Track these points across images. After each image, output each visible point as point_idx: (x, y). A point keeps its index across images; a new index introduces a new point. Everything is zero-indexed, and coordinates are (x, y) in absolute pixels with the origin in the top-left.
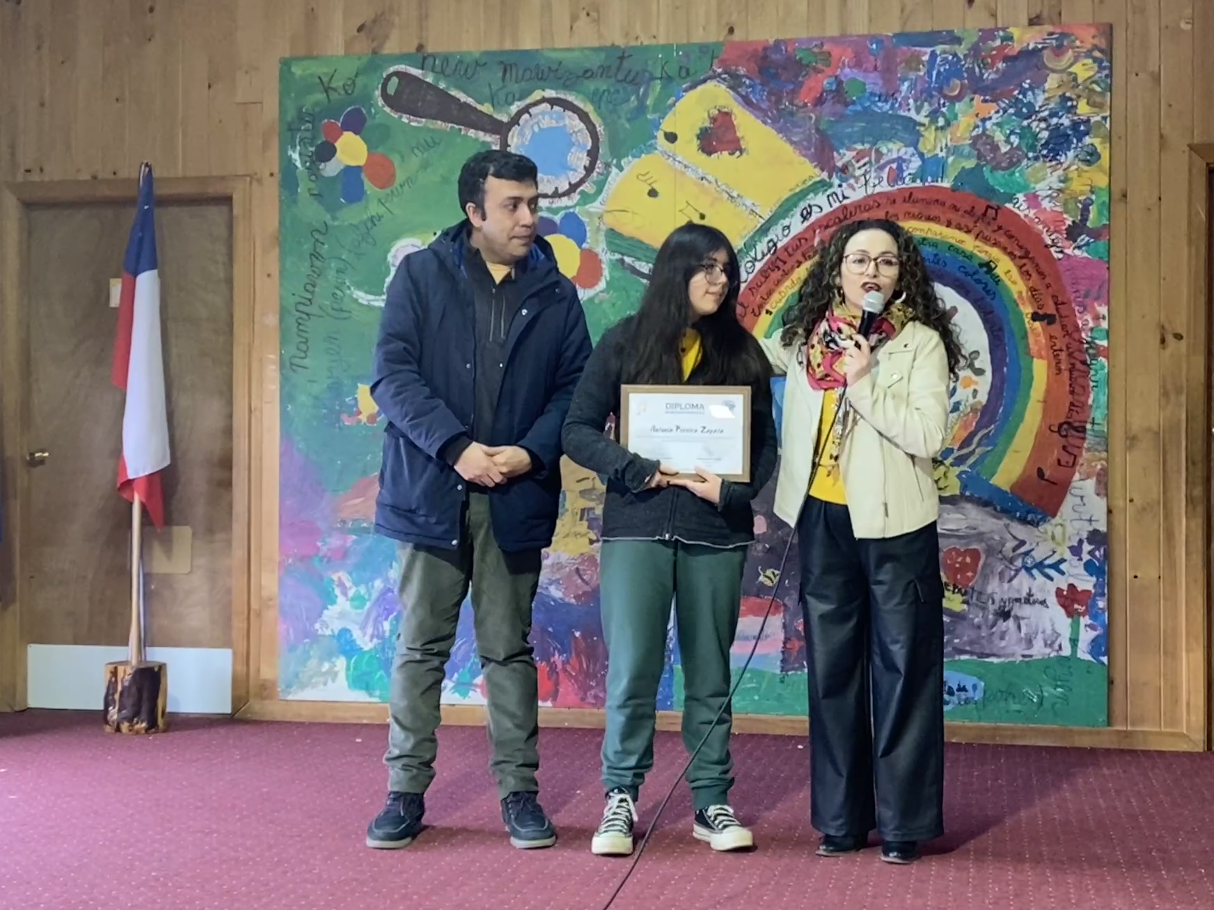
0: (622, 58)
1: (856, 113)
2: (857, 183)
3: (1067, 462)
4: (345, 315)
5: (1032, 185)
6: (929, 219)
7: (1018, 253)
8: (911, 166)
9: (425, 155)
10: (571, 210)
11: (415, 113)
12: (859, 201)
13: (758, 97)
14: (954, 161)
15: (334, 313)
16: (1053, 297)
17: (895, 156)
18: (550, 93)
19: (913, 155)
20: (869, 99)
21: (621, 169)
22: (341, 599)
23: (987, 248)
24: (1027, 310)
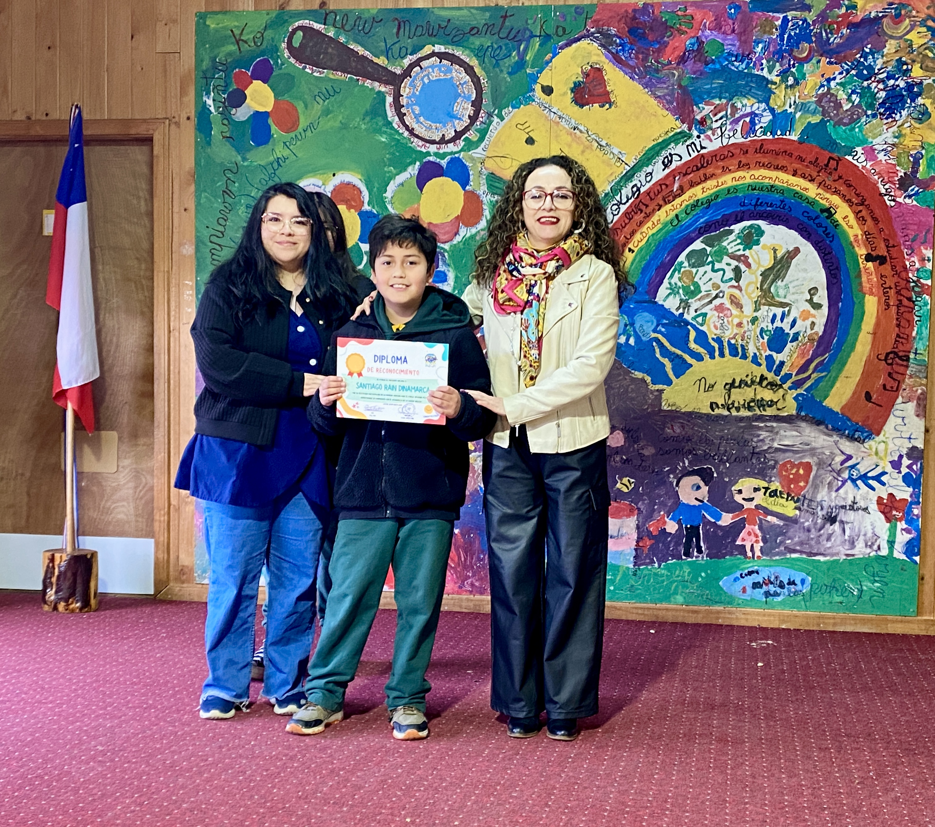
0: (505, 17)
1: (715, 71)
2: (714, 135)
3: (892, 387)
5: (870, 140)
6: (777, 168)
7: (855, 200)
9: (326, 103)
10: (457, 155)
11: (316, 64)
12: (714, 151)
13: (626, 55)
14: (800, 117)
16: (885, 240)
17: (749, 110)
18: (439, 48)
20: (727, 60)
21: (502, 119)
23: (828, 195)
24: (862, 251)
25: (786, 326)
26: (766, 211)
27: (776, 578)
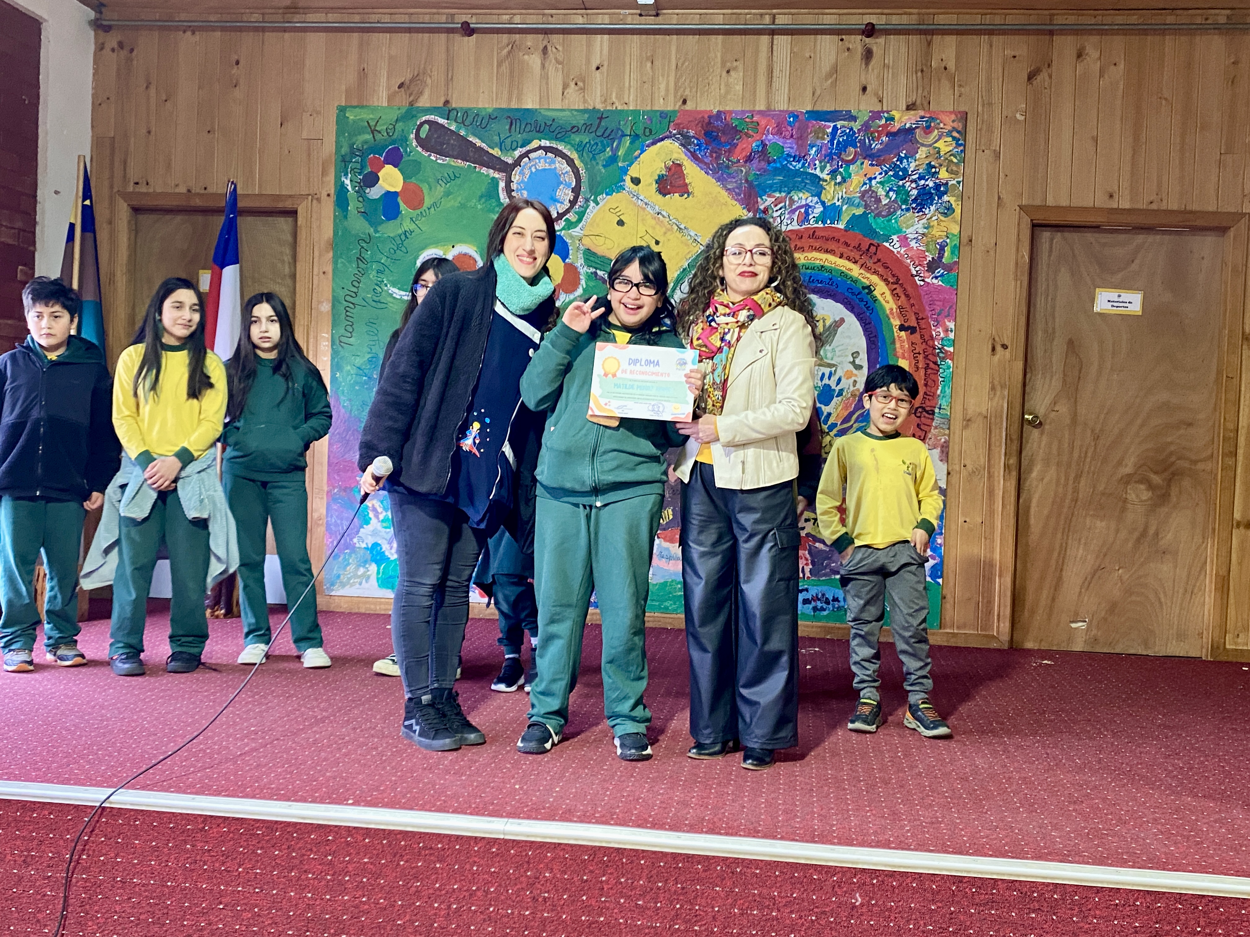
0: (601, 118)
1: (776, 169)
4: (383, 306)
5: (904, 230)
6: (827, 251)
7: (891, 280)
8: (815, 211)
9: (448, 185)
11: (441, 153)
13: (702, 153)
14: (846, 209)
15: (374, 304)
16: (915, 313)
17: (804, 203)
18: (545, 143)
19: (817, 203)
20: (786, 160)
21: (597, 204)
22: (374, 521)
23: (868, 275)
24: (896, 322)
25: (832, 383)
26: (816, 287)
27: (823, 595)
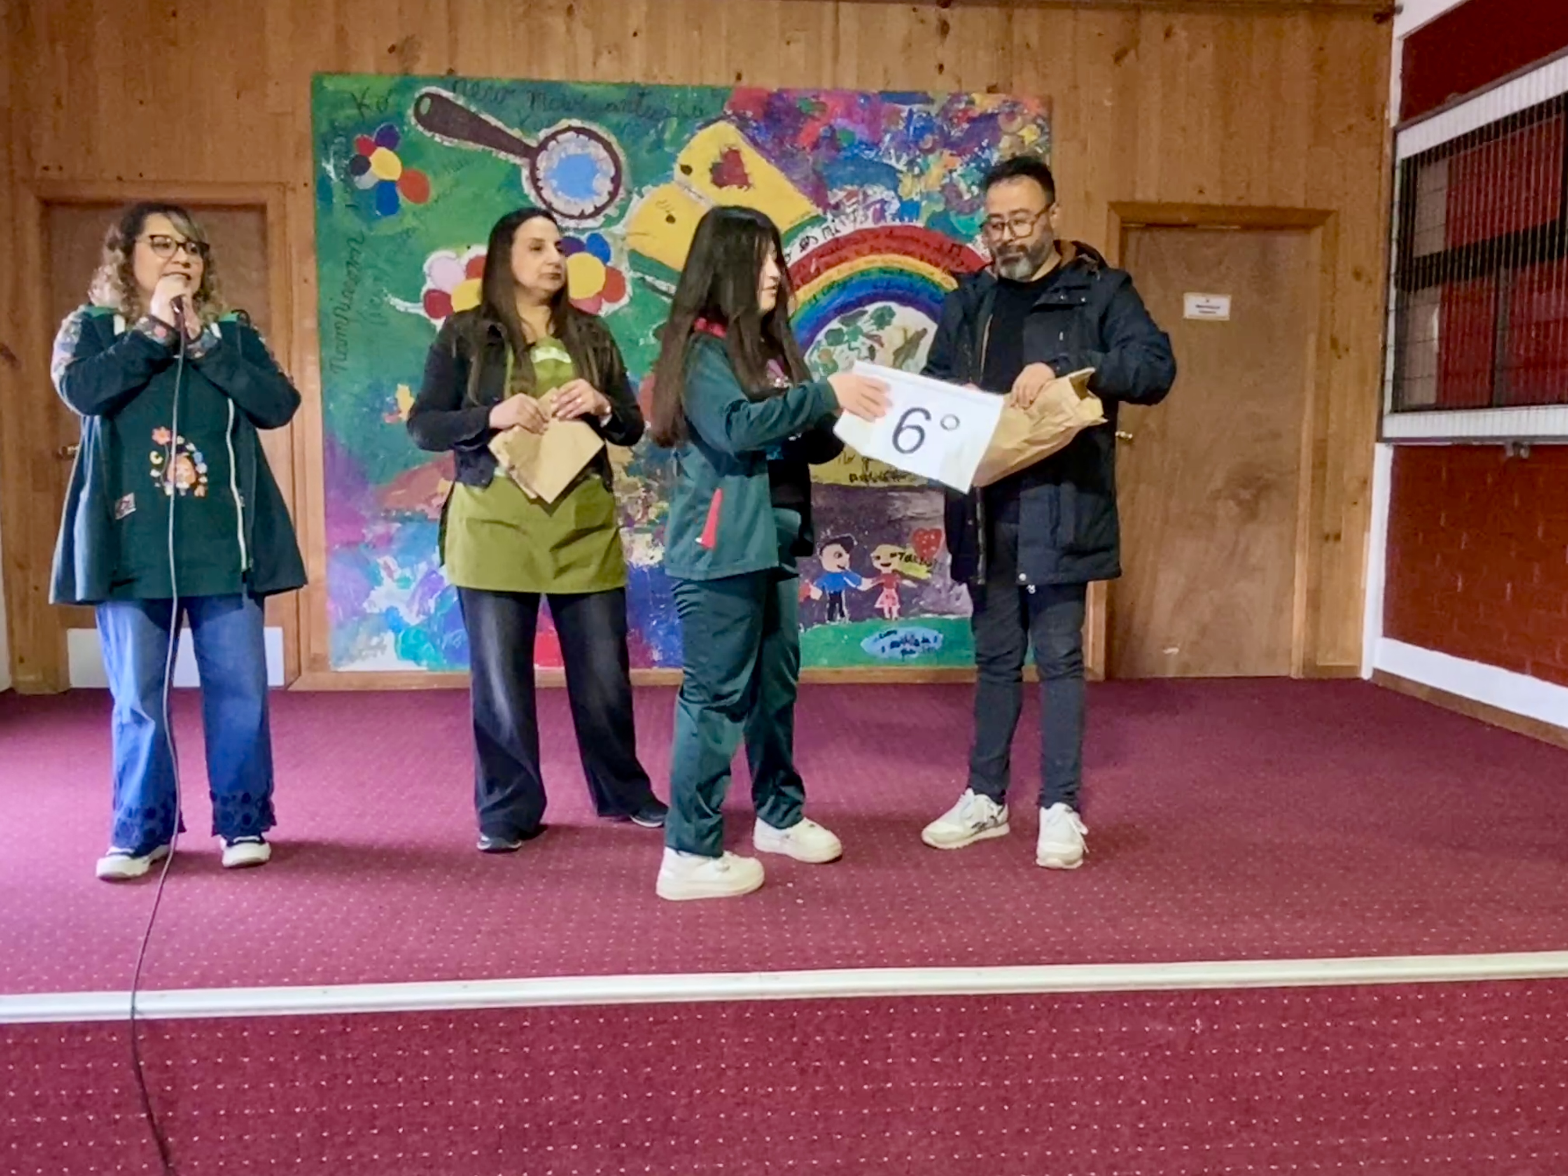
0: (642, 95)
1: (846, 158)
2: (847, 219)
4: (384, 321)
6: (907, 253)
9: (458, 173)
10: (596, 232)
11: (445, 133)
12: (848, 235)
13: (763, 138)
14: (926, 206)
15: (372, 318)
18: (576, 123)
20: (857, 147)
21: (642, 196)
22: (387, 581)
26: (896, 294)
27: (912, 637)
